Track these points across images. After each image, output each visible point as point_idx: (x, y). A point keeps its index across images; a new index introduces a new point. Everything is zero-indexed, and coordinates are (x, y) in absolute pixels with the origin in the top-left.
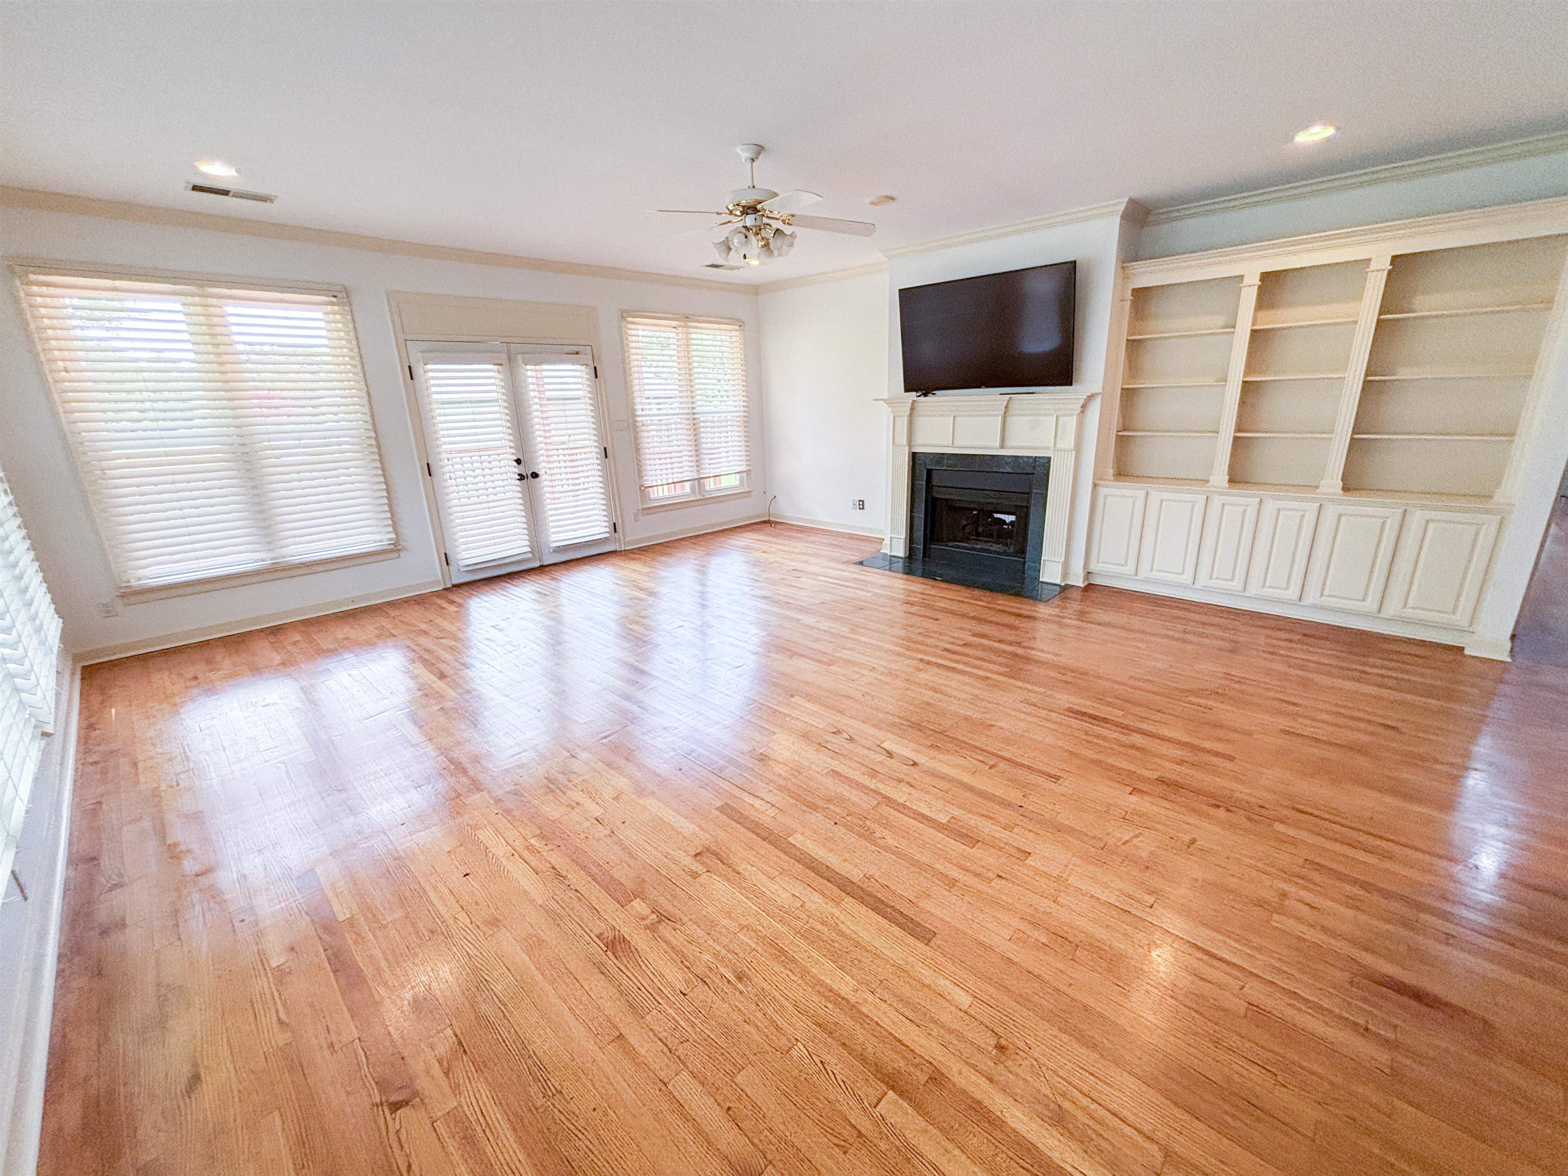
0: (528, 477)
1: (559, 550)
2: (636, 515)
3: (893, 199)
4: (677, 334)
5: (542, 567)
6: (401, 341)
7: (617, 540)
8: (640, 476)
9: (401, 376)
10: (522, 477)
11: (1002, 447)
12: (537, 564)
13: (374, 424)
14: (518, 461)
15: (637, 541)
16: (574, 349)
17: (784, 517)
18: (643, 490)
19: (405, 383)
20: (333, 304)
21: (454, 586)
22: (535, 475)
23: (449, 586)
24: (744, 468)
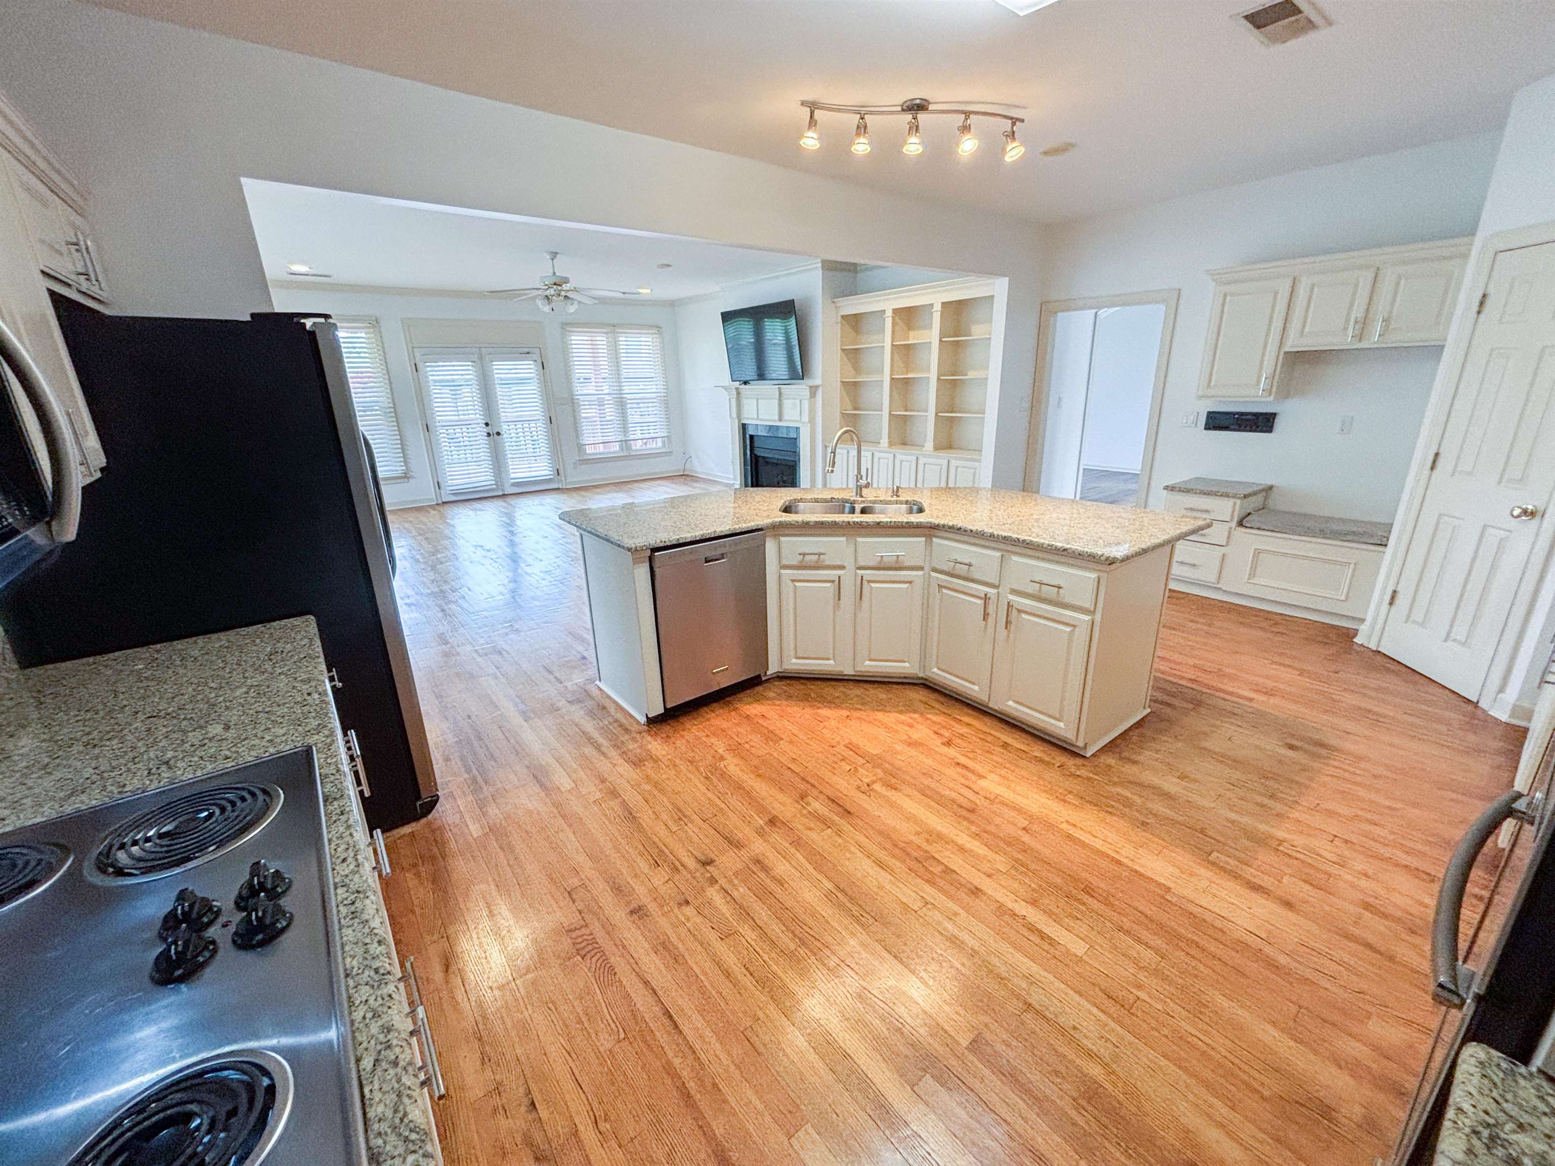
0: (494, 435)
1: (514, 485)
2: (575, 464)
3: (669, 266)
4: (607, 338)
5: (504, 495)
6: (410, 347)
7: (560, 481)
8: (577, 438)
9: (409, 369)
10: (489, 435)
11: (780, 420)
12: (501, 493)
13: (393, 400)
14: (487, 424)
15: (575, 482)
16: (526, 350)
17: (697, 472)
18: (580, 448)
19: (412, 374)
20: (369, 328)
21: (444, 503)
22: (498, 434)
23: (440, 502)
24: (665, 434)
